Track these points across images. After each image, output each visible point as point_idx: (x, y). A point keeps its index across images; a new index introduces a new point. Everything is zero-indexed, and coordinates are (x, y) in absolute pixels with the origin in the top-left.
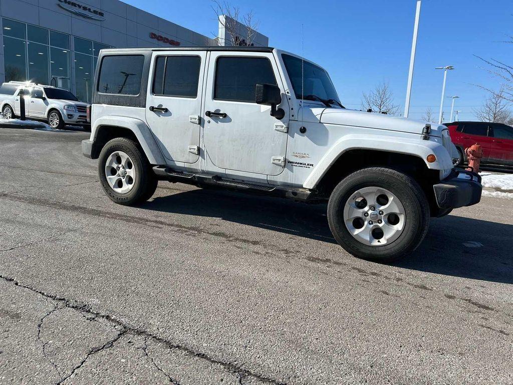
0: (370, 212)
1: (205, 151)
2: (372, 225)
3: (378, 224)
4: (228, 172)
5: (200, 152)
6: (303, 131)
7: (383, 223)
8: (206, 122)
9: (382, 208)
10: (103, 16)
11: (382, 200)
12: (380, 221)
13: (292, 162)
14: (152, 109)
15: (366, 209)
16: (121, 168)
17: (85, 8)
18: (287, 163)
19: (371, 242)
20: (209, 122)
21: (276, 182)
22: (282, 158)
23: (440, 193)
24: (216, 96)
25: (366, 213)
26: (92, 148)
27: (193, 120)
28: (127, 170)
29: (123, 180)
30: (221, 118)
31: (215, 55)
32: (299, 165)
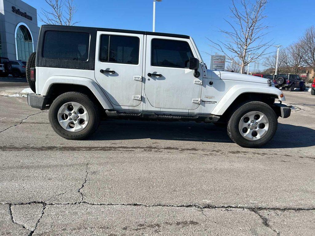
0: (251, 124)
1: (146, 98)
2: (252, 130)
4: (162, 110)
5: (142, 99)
6: (211, 83)
7: (258, 128)
8: (147, 80)
9: (257, 121)
11: (257, 117)
12: (256, 128)
13: (205, 101)
14: (102, 71)
15: (249, 122)
16: (73, 114)
19: (252, 138)
20: (149, 80)
21: (194, 113)
22: (200, 99)
23: (285, 111)
24: (153, 64)
25: (249, 125)
26: (43, 101)
27: (136, 79)
28: (79, 115)
29: (75, 122)
30: (158, 77)
31: (150, 38)
32: (209, 102)
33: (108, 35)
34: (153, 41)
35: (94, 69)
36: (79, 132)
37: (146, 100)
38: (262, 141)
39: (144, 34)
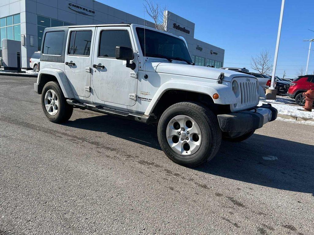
0: (182, 132)
1: (94, 90)
2: (183, 141)
3: (186, 140)
5: (91, 90)
6: (146, 77)
7: (189, 140)
8: (94, 72)
9: (189, 129)
10: (94, 13)
12: (187, 139)
13: (140, 98)
14: (67, 63)
16: (52, 100)
17: (84, 9)
18: (138, 98)
19: (182, 152)
20: (96, 72)
21: (132, 110)
22: (134, 95)
23: (222, 120)
24: (99, 55)
25: (179, 133)
26: (38, 87)
27: (87, 70)
28: (55, 101)
29: (53, 107)
30: (102, 69)
31: (99, 30)
32: (144, 100)
34: (102, 32)
35: (64, 62)
36: (54, 116)
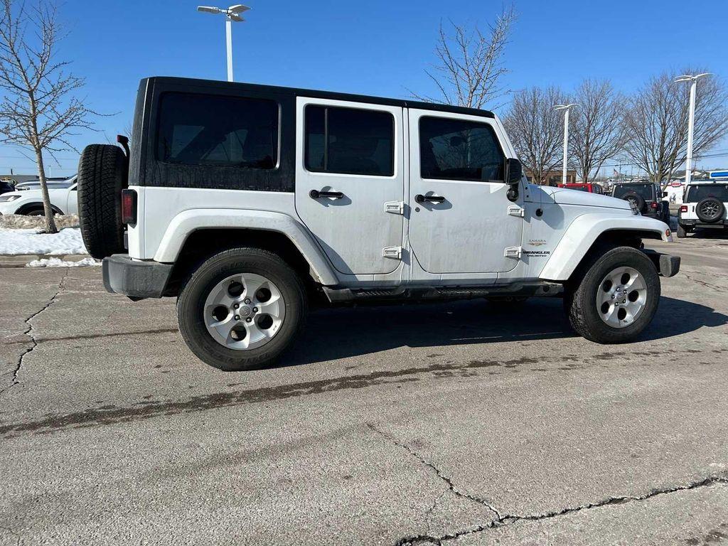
0: (616, 293)
1: (412, 252)
2: (618, 307)
3: (623, 304)
4: (443, 277)
5: (403, 254)
6: (539, 213)
7: (627, 302)
8: (413, 210)
9: (626, 287)
11: (625, 279)
12: (624, 301)
13: (528, 252)
14: (315, 194)
15: (612, 289)
16: (243, 304)
18: (524, 254)
19: (619, 323)
20: (418, 210)
22: (520, 249)
24: (424, 175)
25: (612, 296)
26: (168, 275)
27: (392, 209)
28: (259, 305)
29: (246, 325)
30: (435, 203)
31: (416, 114)
32: (536, 254)
33: (322, 108)
34: (424, 121)
35: (292, 189)
36: (261, 349)
37: (411, 256)
38: (637, 328)
39: (403, 106)
